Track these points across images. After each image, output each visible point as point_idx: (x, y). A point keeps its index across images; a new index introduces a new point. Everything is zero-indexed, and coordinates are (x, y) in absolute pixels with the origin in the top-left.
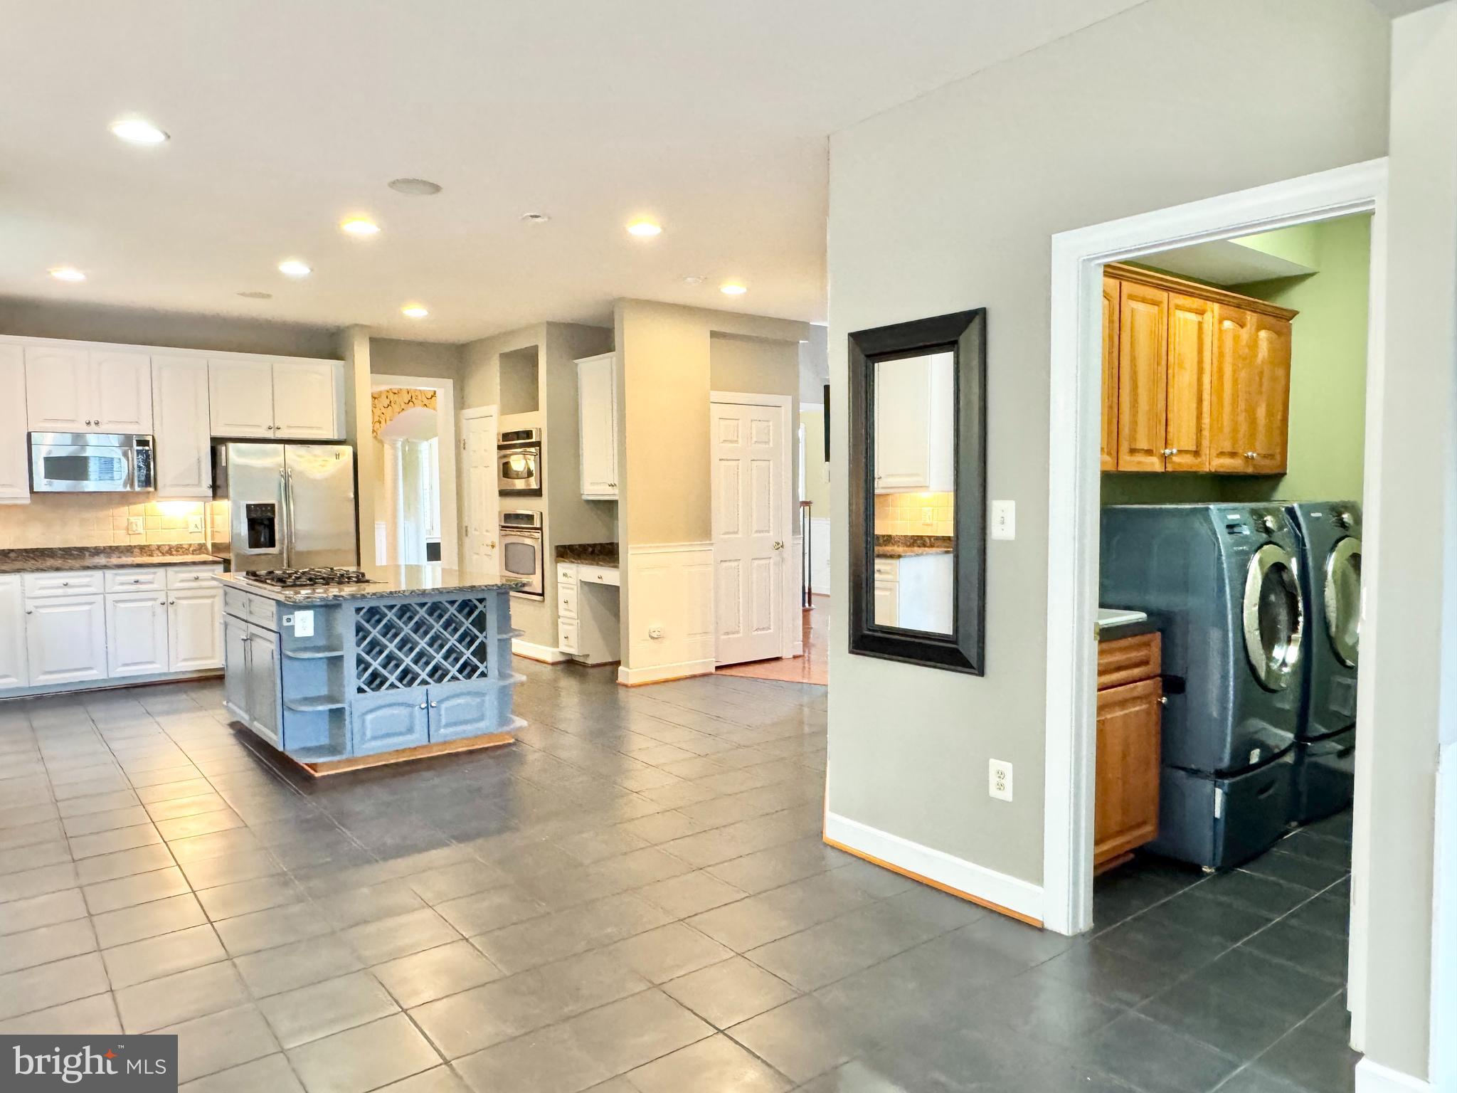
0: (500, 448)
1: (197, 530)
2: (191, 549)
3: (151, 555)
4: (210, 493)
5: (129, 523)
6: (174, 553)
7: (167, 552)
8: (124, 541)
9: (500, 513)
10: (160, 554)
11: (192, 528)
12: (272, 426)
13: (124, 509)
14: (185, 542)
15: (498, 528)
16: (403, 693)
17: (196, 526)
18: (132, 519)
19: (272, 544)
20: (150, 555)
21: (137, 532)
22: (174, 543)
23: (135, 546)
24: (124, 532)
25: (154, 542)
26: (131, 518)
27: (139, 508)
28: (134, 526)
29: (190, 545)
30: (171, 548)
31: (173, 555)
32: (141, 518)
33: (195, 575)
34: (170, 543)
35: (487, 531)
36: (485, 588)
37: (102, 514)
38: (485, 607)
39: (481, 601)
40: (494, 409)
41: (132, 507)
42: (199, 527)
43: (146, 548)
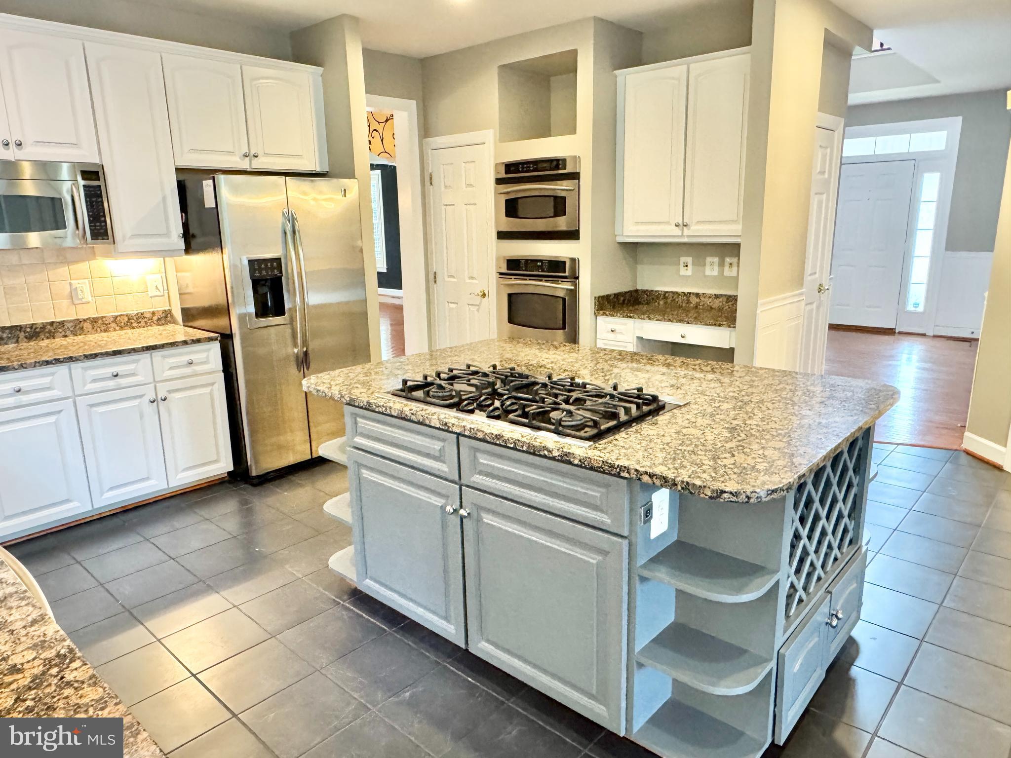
0: (499, 181)
1: (158, 293)
2: (155, 318)
4: (182, 245)
5: (72, 289)
6: (135, 325)
7: (126, 325)
8: (66, 313)
9: (498, 259)
10: (117, 328)
11: (154, 292)
13: (63, 271)
14: (146, 310)
15: (494, 276)
17: (157, 288)
18: (75, 283)
19: (281, 312)
20: (105, 331)
21: (84, 300)
22: (133, 312)
23: (85, 320)
24: (66, 303)
25: (109, 312)
26: (72, 282)
27: (83, 267)
28: (80, 292)
29: (153, 313)
30: (130, 317)
32: (86, 281)
33: (186, 359)
34: (128, 313)
35: (472, 278)
37: (34, 278)
40: (489, 135)
41: (74, 267)
42: (161, 289)
43: (100, 322)
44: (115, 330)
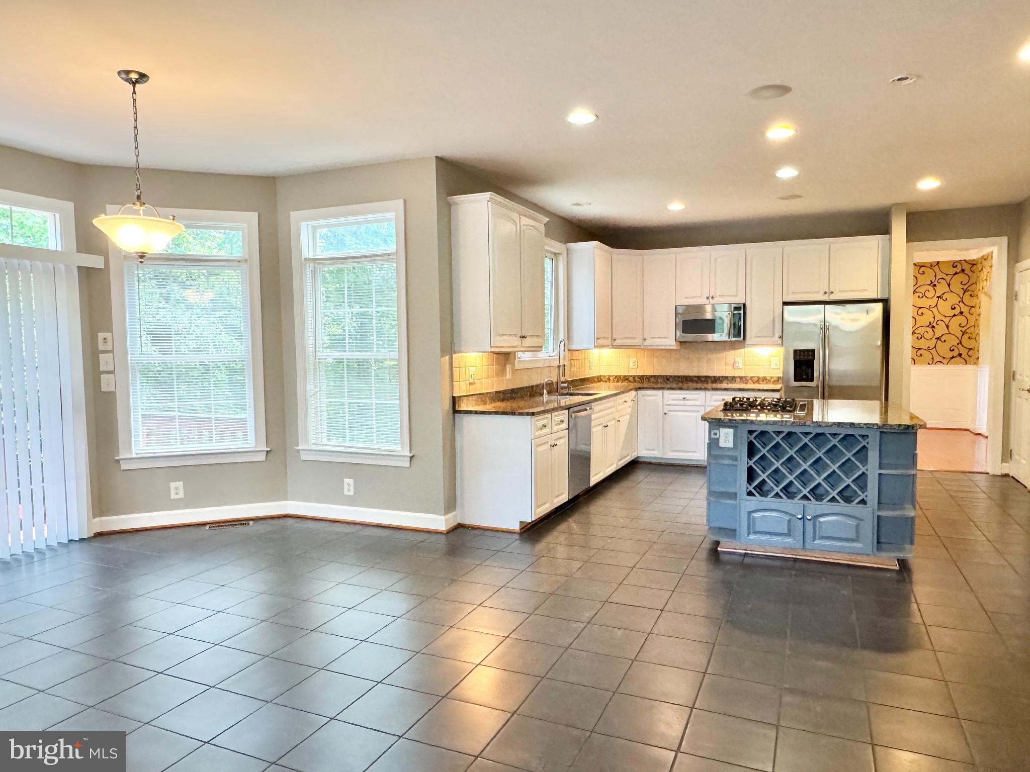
2: (772, 380)
3: (746, 383)
4: (780, 342)
5: (735, 362)
6: (761, 382)
7: (757, 382)
8: (730, 373)
10: (752, 383)
11: (773, 366)
12: (827, 291)
13: (732, 353)
14: (768, 375)
16: (785, 504)
17: (776, 364)
18: (737, 359)
19: (812, 380)
21: (739, 367)
22: (761, 376)
23: (737, 377)
24: (731, 367)
25: (750, 374)
27: (738, 352)
28: (737, 364)
29: (772, 378)
30: (759, 379)
31: (760, 384)
32: (742, 358)
34: (759, 376)
36: (865, 426)
37: (719, 355)
38: (868, 443)
39: (863, 436)
42: (778, 364)
43: (744, 379)
44: (750, 384)
